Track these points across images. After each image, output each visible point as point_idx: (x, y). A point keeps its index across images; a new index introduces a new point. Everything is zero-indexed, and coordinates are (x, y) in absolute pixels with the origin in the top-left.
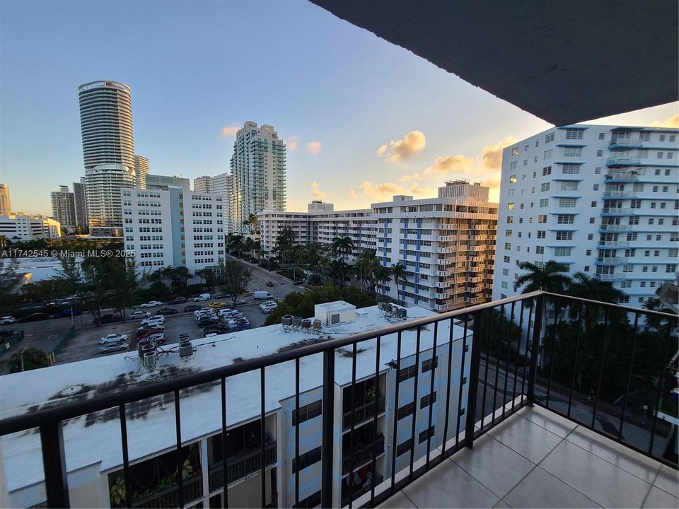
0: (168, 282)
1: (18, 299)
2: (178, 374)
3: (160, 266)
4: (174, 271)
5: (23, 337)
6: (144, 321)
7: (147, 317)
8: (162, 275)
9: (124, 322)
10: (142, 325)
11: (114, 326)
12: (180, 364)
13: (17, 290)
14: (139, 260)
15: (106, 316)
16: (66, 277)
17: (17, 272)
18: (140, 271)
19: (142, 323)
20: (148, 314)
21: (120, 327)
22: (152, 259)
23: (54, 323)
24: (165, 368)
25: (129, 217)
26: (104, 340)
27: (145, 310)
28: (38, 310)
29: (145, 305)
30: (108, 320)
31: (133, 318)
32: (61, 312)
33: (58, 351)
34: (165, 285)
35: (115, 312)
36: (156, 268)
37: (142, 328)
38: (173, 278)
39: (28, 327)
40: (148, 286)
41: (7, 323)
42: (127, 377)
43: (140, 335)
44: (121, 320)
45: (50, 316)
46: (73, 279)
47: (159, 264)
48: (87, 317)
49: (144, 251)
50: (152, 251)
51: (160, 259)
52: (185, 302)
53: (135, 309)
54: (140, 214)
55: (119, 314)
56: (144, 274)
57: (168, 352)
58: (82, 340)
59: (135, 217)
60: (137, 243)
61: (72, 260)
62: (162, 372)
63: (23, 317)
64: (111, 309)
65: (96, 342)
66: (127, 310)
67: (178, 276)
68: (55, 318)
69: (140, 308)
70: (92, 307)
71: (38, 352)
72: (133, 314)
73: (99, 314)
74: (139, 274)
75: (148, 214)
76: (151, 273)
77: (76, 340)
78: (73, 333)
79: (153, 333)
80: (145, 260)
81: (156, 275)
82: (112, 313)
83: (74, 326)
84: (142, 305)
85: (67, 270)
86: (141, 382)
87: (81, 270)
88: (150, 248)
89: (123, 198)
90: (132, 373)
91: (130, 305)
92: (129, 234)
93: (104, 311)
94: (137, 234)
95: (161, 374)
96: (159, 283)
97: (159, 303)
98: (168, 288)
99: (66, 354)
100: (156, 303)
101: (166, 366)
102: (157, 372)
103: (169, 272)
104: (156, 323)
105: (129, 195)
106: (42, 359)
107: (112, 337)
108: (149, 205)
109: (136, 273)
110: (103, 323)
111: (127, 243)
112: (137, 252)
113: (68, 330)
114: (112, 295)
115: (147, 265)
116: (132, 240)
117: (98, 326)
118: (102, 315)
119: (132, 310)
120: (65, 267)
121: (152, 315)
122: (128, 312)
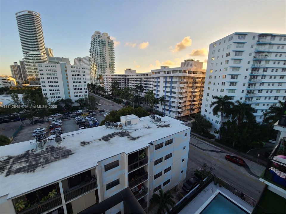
0: (63, 105)
2: (54, 150)
3: (59, 98)
4: (65, 100)
6: (53, 122)
7: (54, 120)
8: (60, 102)
9: (44, 123)
10: (52, 124)
11: (40, 125)
12: (56, 145)
14: (49, 96)
15: (36, 121)
16: (15, 104)
18: (49, 100)
19: (52, 123)
20: (55, 119)
21: (42, 125)
22: (55, 95)
23: (13, 124)
24: (49, 147)
25: (42, 76)
26: (35, 131)
28: (6, 118)
29: (54, 115)
30: (37, 122)
31: (48, 121)
32: (16, 119)
33: (15, 136)
34: (62, 106)
35: (40, 118)
36: (58, 99)
37: (52, 125)
38: (65, 104)
39: (2, 126)
42: (30, 152)
43: (51, 128)
44: (43, 122)
45: (12, 121)
47: (58, 98)
48: (28, 121)
49: (51, 92)
50: (55, 92)
51: (59, 95)
52: (71, 114)
53: (49, 117)
54: (47, 75)
55: (41, 119)
56: (51, 102)
57: (51, 140)
58: (26, 131)
59: (46, 77)
60: (48, 88)
61: (17, 97)
62: (47, 149)
64: (38, 117)
65: (32, 132)
66: (45, 118)
67: (67, 103)
68: (14, 121)
69: (52, 116)
70: (30, 116)
71: (4, 137)
72: (48, 119)
73: (32, 120)
74: (49, 102)
75: (51, 75)
76: (54, 102)
77: (23, 131)
78: (21, 128)
79: (56, 128)
80: (52, 96)
81: (57, 103)
82: (38, 119)
83: (22, 125)
84: (52, 115)
86: (36, 154)
87: (21, 101)
88: (54, 90)
89: (39, 68)
90: (33, 150)
91: (46, 116)
92: (44, 84)
93: (35, 118)
94: (47, 85)
95: (46, 150)
96: (60, 106)
97: (60, 114)
98: (63, 108)
99: (18, 137)
100: (58, 114)
101: (49, 146)
102: (44, 149)
103: (63, 101)
104: (58, 123)
105: (41, 66)
106: (6, 140)
107: (38, 129)
108: (51, 71)
109: (48, 102)
110: (34, 123)
111: (43, 88)
112: (48, 92)
113: (19, 127)
114: (38, 112)
115: (53, 98)
116: (45, 87)
117: (33, 124)
118: (34, 120)
119: (47, 118)
120: (14, 99)
121: (56, 120)
122: (46, 118)
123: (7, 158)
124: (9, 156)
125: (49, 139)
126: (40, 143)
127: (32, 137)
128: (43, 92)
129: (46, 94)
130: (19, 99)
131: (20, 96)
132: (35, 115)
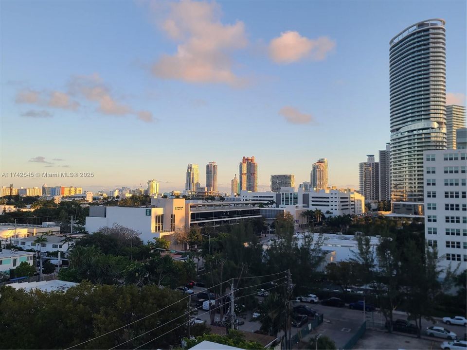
1: (323, 278)
5: (322, 321)
6: (446, 344)
7: (450, 339)
9: (419, 337)
11: (407, 339)
13: (321, 268)
14: (442, 250)
15: (399, 322)
16: (361, 261)
17: (323, 248)
18: (443, 265)
20: (452, 334)
21: (414, 342)
22: (462, 252)
23: (350, 314)
25: (431, 189)
27: (449, 327)
28: (335, 294)
29: (449, 319)
30: (400, 328)
31: (432, 335)
32: (354, 302)
35: (409, 318)
39: (327, 311)
40: (453, 291)
41: (312, 302)
44: (416, 332)
45: (346, 304)
46: (368, 265)
48: (378, 318)
49: (451, 238)
50: (461, 239)
53: (435, 322)
54: (446, 184)
55: (413, 322)
56: (449, 273)
59: (440, 189)
60: (441, 226)
61: (368, 241)
63: (326, 300)
64: (405, 314)
66: (423, 320)
68: (350, 307)
69: (442, 322)
70: (385, 305)
71: (330, 344)
72: (431, 328)
73: (391, 315)
74: (442, 271)
75: (457, 184)
76: (459, 272)
77: (367, 343)
78: (363, 332)
80: (451, 251)
82: (405, 319)
83: (365, 322)
84: (445, 319)
85: (362, 253)
87: (375, 255)
88: (458, 234)
89: (427, 165)
91: (429, 316)
92: (431, 213)
93: (399, 314)
94: (441, 214)
100: (464, 320)
105: (433, 159)
108: (460, 172)
109: (438, 269)
110: (395, 329)
111: (428, 225)
112: (441, 239)
113: (359, 327)
114: (406, 295)
115: (454, 259)
116: (435, 221)
117: (389, 332)
118: (395, 319)
119: (430, 322)
120: (361, 249)
121: (457, 338)
122: (425, 323)
128: (428, 237)
129: (435, 244)
130: (371, 249)
131: (375, 241)
132: (399, 302)
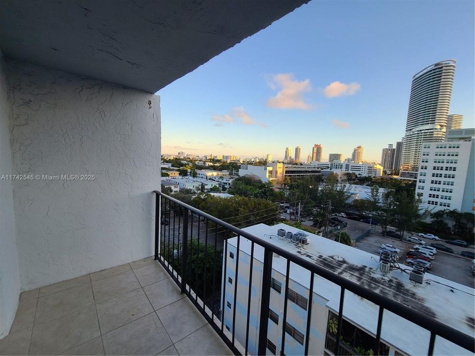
0: (451, 223)
1: (350, 206)
2: (402, 291)
3: (446, 208)
4: (460, 215)
5: (346, 226)
6: (417, 246)
7: (421, 244)
8: (445, 216)
9: (401, 241)
10: (414, 249)
11: (394, 241)
12: (408, 285)
13: (350, 201)
14: (426, 198)
15: (390, 232)
16: (372, 200)
17: (351, 191)
18: (423, 207)
19: (415, 247)
20: (423, 242)
21: (397, 243)
22: (439, 200)
23: (362, 225)
24: (394, 280)
25: (424, 164)
26: (384, 246)
27: (421, 238)
28: (356, 215)
29: (423, 235)
30: (390, 235)
31: (409, 241)
32: (366, 220)
33: (358, 240)
34: (446, 224)
35: (397, 231)
36: (442, 208)
37: (413, 250)
38: (458, 221)
39: (350, 222)
40: (429, 220)
41: (342, 216)
42: (367, 269)
43: (410, 255)
44: (400, 238)
45: (361, 220)
46: (376, 202)
47: (445, 206)
48: (379, 228)
49: (433, 192)
50: (440, 193)
51: (447, 201)
52: (466, 246)
53: (412, 235)
54: (435, 162)
55: (399, 233)
56: (426, 211)
57: (402, 270)
58: (372, 240)
59: (431, 165)
60: (428, 185)
61: (377, 190)
62: (391, 281)
63: (350, 216)
64: (394, 228)
65: (378, 245)
66: (405, 233)
67: (464, 221)
68: (363, 222)
69: (418, 235)
70: (384, 223)
71: (347, 236)
72: (410, 237)
73: (386, 228)
74: (422, 209)
75: (443, 162)
76: (433, 212)
77: (369, 239)
78: (368, 234)
79: (420, 258)
80: (432, 199)
81: (439, 214)
82: (394, 231)
83: (370, 230)
84: (420, 234)
85: (373, 196)
86: (373, 278)
87: (380, 197)
88: (438, 191)
89: (423, 150)
90: (371, 269)
91: (409, 231)
92: (422, 178)
93: (390, 228)
94: (429, 178)
95: (389, 281)
96: (442, 222)
97: (437, 238)
98: (449, 228)
99: (361, 244)
100: (433, 236)
101: (396, 279)
102: (387, 279)
103: (453, 214)
104: (427, 252)
105: (429, 147)
106: (348, 241)
107: (389, 247)
108: (446, 155)
109: (419, 208)
110: (387, 235)
111: (418, 184)
112: (426, 192)
113: (366, 231)
114: (397, 219)
115: (433, 204)
116: (424, 182)
117: (384, 236)
118: (388, 230)
119: (410, 234)
120: (372, 194)
121: (425, 245)
122: (406, 235)
123: (341, 259)
124: (344, 259)
125: (399, 268)
126: (383, 265)
127: (376, 252)
128: (417, 191)
129: (420, 195)
130: (378, 194)
131: (381, 190)
132: (392, 223)
